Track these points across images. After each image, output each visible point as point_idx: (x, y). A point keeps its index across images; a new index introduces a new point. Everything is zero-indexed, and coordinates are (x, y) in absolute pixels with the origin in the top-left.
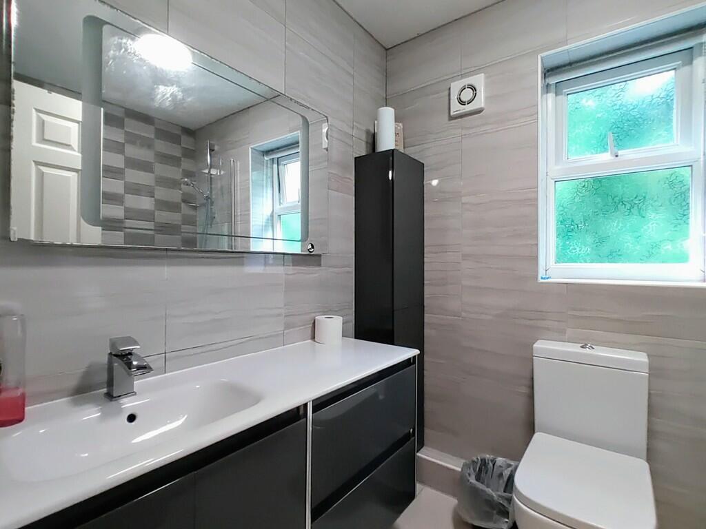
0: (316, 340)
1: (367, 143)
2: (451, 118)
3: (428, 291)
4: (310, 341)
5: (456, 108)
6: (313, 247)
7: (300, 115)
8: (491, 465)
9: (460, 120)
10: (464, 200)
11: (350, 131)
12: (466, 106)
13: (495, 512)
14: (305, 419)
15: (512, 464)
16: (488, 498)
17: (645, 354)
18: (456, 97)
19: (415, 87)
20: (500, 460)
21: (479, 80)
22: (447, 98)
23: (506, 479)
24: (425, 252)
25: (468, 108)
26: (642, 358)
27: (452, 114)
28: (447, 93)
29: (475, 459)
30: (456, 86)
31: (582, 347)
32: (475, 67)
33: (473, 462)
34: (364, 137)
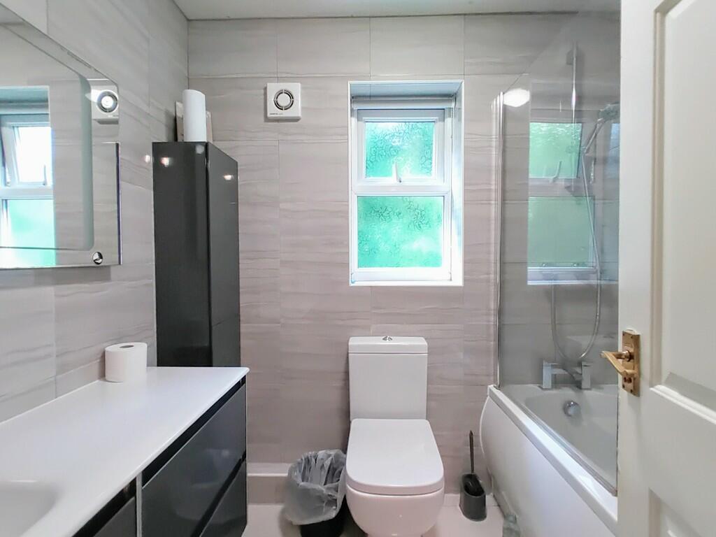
0: (106, 377)
1: (166, 126)
2: (267, 119)
3: (244, 299)
4: (97, 381)
5: (272, 111)
6: (101, 257)
7: (77, 73)
8: (313, 460)
9: (276, 123)
10: (282, 206)
11: (145, 108)
12: (284, 111)
13: (324, 505)
14: (133, 499)
15: (331, 453)
16: (318, 494)
17: (422, 338)
18: (273, 99)
19: (225, 75)
20: (321, 454)
21: (296, 88)
22: (263, 97)
23: (327, 469)
24: (240, 258)
25: (285, 114)
26: (421, 342)
27: (269, 115)
28: (262, 91)
29: (299, 460)
30: (273, 88)
31: (384, 339)
32: (292, 74)
33: (299, 463)
34: (163, 118)
